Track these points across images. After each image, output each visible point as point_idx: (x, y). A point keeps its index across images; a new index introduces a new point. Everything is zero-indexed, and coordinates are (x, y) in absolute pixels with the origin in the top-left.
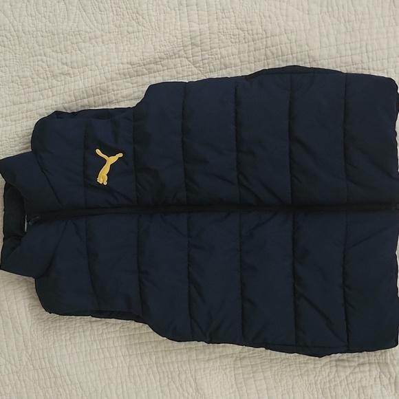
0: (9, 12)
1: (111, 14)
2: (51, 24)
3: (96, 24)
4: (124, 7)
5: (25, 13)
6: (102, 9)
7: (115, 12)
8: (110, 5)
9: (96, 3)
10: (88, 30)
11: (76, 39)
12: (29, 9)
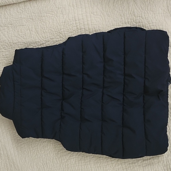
0: (7, 35)
1: (49, 34)
2: (24, 40)
3: (42, 39)
4: (54, 31)
5: (13, 35)
6: (45, 32)
7: (50, 33)
8: (48, 30)
9: (42, 30)
10: (40, 41)
11: (35, 45)
12: (15, 33)
